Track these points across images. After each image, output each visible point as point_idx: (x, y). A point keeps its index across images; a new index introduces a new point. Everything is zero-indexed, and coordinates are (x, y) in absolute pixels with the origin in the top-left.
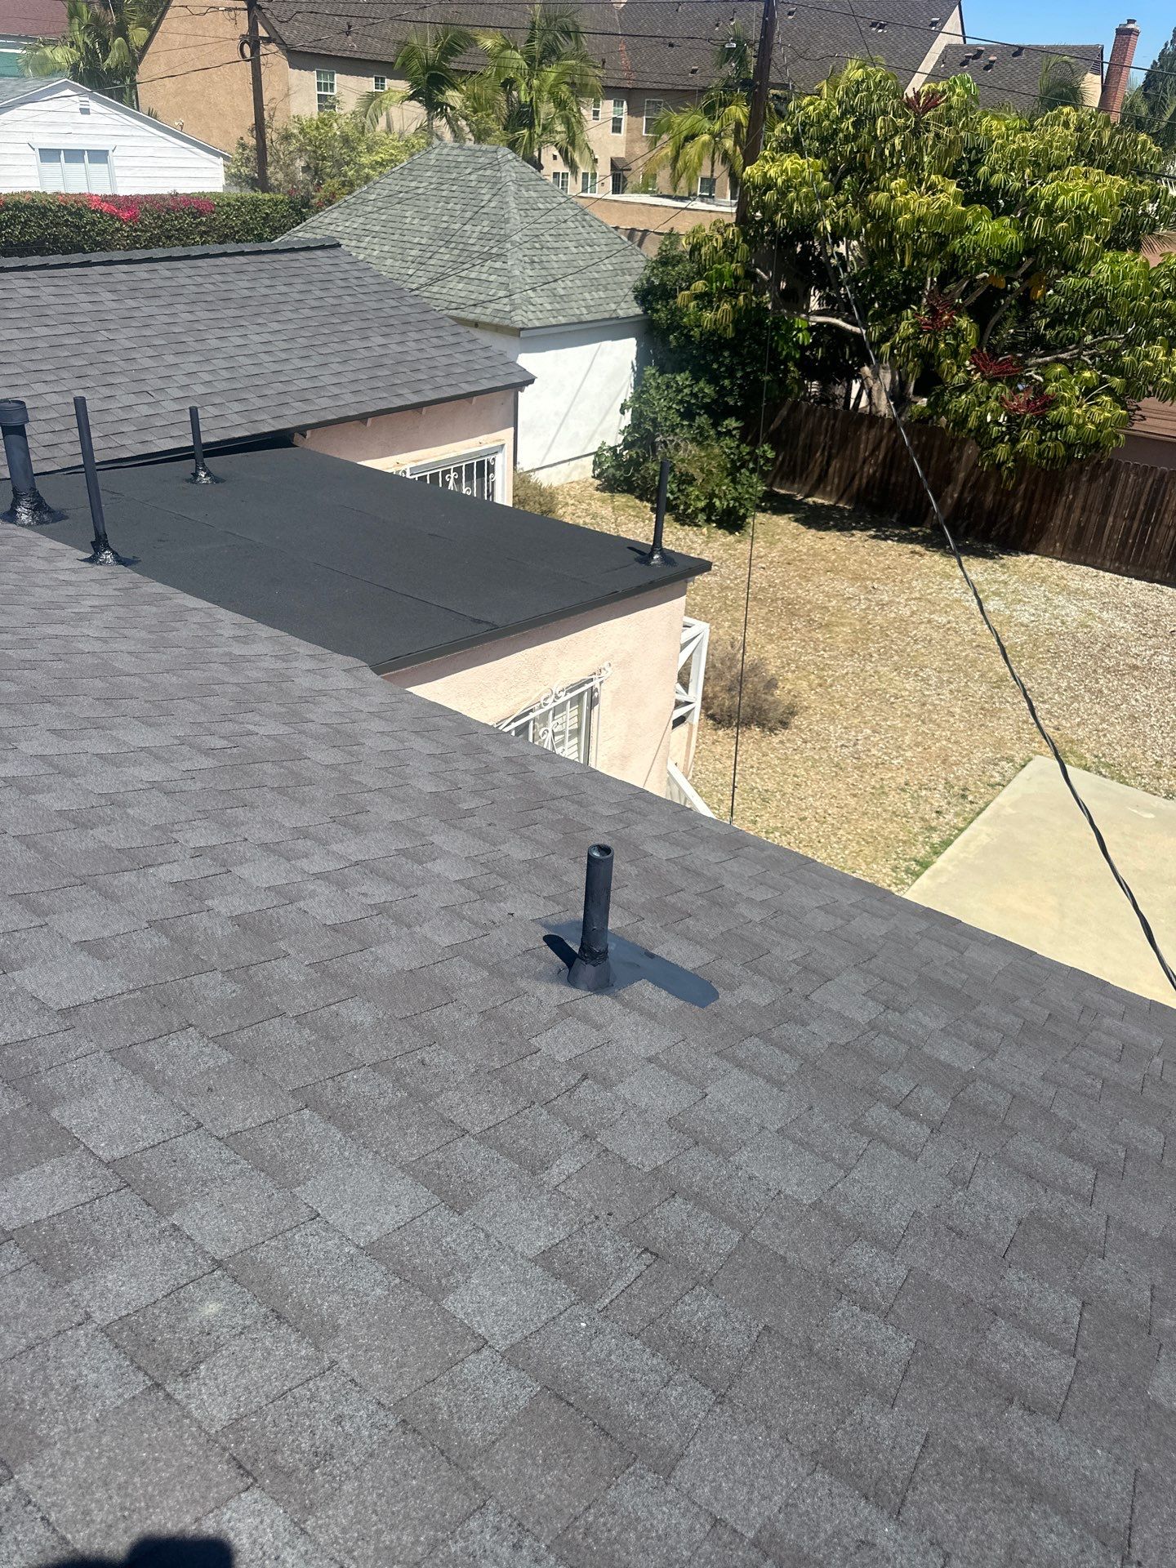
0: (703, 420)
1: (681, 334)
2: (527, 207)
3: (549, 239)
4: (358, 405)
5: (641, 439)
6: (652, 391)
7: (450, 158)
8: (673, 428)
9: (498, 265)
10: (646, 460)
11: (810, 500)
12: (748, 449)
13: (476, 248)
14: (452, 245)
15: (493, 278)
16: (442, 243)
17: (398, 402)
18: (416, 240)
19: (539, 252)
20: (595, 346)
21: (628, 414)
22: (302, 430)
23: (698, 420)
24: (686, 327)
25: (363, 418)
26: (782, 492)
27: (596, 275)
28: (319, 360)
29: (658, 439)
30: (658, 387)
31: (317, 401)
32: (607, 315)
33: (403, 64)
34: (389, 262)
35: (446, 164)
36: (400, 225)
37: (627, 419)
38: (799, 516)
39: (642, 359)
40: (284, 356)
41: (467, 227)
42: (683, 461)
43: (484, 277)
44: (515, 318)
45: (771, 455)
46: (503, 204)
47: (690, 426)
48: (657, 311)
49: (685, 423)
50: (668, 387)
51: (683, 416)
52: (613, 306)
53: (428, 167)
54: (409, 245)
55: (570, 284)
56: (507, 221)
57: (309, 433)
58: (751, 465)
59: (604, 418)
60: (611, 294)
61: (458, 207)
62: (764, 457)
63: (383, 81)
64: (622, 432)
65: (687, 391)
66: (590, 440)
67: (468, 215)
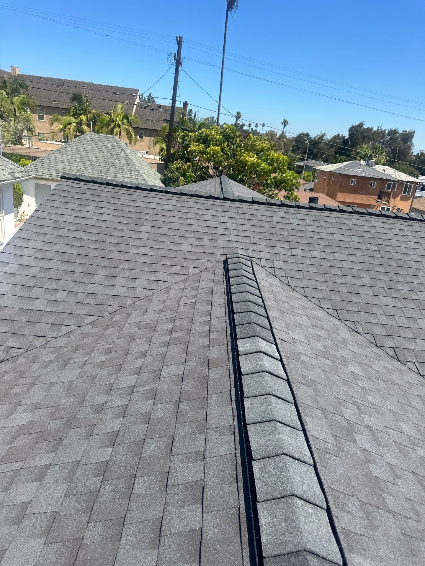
7: (95, 138)
13: (124, 168)
15: (137, 177)
16: (110, 166)
18: (98, 164)
34: (91, 171)
36: (88, 159)
41: (116, 161)
43: (133, 177)
54: (95, 166)
61: (109, 154)
67: (115, 157)
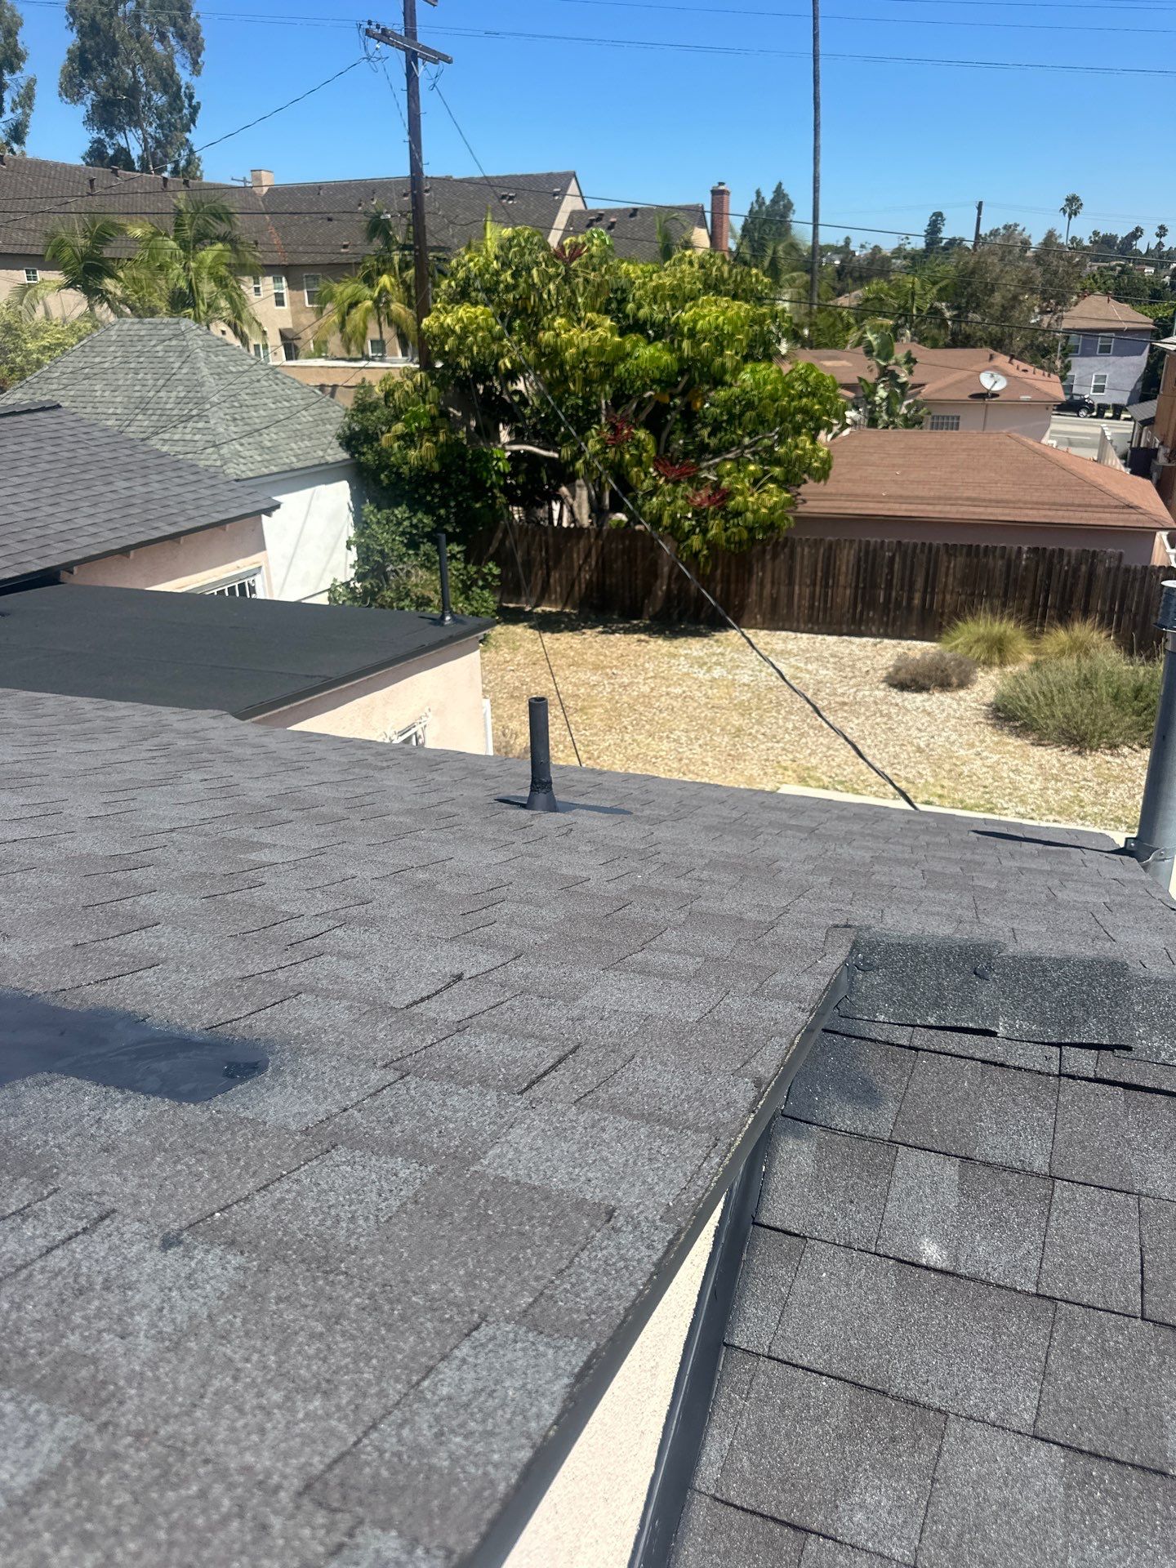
0: (426, 547)
1: (391, 472)
2: (219, 370)
3: (246, 397)
4: (118, 541)
5: (372, 570)
6: (374, 526)
7: (131, 333)
8: (400, 558)
9: (201, 425)
10: (380, 589)
11: (539, 610)
12: (475, 569)
13: (175, 412)
14: (150, 412)
15: (197, 437)
16: (138, 411)
17: (157, 534)
18: (111, 411)
19: (239, 410)
20: (308, 492)
21: (354, 548)
22: (68, 567)
23: (423, 548)
24: (394, 466)
25: (125, 551)
26: (511, 605)
27: (299, 427)
28: (65, 506)
29: (389, 569)
30: (378, 522)
31: (78, 540)
32: (316, 462)
33: (54, 256)
35: (128, 338)
36: (91, 399)
37: (353, 555)
38: (533, 623)
39: (357, 498)
40: (32, 505)
41: (161, 394)
42: (416, 585)
43: (188, 437)
44: (228, 471)
45: (496, 571)
46: (195, 370)
47: (417, 555)
48: (364, 454)
49: (411, 552)
50: (388, 521)
51: (408, 546)
52: (321, 453)
53: (110, 343)
55: (275, 437)
56: (202, 385)
57: (75, 569)
58: (480, 583)
59: (331, 555)
60: (316, 442)
61: (149, 376)
62: (491, 574)
63: (34, 272)
64: (353, 566)
65: (406, 523)
66: (321, 579)
